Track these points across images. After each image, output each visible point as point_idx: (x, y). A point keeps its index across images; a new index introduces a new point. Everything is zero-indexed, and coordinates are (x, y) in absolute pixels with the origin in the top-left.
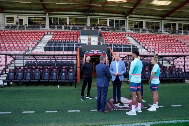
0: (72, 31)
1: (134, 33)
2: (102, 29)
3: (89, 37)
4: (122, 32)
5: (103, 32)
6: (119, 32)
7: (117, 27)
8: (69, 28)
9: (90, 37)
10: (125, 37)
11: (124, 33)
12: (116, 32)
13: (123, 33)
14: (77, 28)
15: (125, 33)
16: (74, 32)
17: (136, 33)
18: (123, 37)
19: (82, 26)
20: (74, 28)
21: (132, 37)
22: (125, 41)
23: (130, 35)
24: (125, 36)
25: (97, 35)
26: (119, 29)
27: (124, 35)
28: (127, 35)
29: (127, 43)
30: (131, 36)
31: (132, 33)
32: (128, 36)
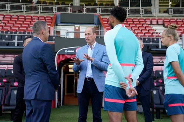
0: (43, 15)
1: (171, 17)
2: (102, 11)
3: (75, 27)
4: (145, 18)
5: (104, 17)
6: (138, 18)
7: (134, 8)
8: (36, 9)
9: (79, 27)
10: (150, 27)
11: (149, 19)
12: (132, 18)
13: (145, 20)
14: (51, 9)
15: (151, 18)
16: (47, 17)
17: (176, 18)
18: (145, 25)
19: (63, 7)
20: (46, 9)
21: (166, 25)
22: (149, 33)
23: (160, 22)
24: (151, 24)
25: (93, 23)
26: (138, 12)
27: (149, 23)
28: (154, 22)
29: (152, 36)
30: (163, 25)
31: (166, 18)
32: (157, 24)
